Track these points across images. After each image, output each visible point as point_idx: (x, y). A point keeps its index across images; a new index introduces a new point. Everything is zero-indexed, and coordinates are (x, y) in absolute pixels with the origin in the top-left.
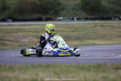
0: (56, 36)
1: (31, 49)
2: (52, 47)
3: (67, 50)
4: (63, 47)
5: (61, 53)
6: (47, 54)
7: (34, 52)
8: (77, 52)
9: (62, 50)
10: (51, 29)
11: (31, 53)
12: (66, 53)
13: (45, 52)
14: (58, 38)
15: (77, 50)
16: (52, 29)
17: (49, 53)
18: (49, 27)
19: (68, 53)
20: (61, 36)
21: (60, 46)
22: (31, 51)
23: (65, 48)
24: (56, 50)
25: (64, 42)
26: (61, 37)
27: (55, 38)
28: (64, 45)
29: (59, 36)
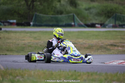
0: (66, 42)
1: (38, 55)
2: (61, 53)
3: (79, 57)
4: (74, 53)
5: (72, 60)
6: (57, 60)
7: (42, 57)
8: (89, 59)
9: (73, 57)
10: (59, 32)
11: (37, 59)
12: (77, 60)
13: (55, 58)
14: (68, 43)
15: (89, 57)
16: (61, 33)
17: (59, 59)
18: (57, 31)
19: (79, 60)
20: (71, 41)
21: (71, 52)
22: (38, 57)
23: (76, 55)
24: (66, 56)
25: (75, 48)
26: (71, 43)
27: (66, 44)
28: (75, 51)
29: (69, 42)
